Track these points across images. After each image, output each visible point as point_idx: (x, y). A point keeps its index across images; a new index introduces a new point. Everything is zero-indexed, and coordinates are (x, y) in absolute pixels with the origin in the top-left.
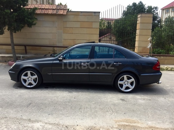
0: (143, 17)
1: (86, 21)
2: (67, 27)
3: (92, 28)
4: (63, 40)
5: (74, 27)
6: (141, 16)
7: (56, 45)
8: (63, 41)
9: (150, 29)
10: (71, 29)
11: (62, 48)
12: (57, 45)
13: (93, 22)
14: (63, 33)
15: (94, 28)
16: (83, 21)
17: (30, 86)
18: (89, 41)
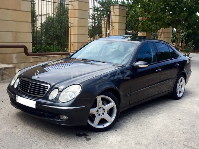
0: (80, 1)
3: (20, 11)
15: (24, 11)
17: (103, 125)
18: (16, 34)
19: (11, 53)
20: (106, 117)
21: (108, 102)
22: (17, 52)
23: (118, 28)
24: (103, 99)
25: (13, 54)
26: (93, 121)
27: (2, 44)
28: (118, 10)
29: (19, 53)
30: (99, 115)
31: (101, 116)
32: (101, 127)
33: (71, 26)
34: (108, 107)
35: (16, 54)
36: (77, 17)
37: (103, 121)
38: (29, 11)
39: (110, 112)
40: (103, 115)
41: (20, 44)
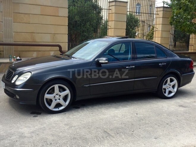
0: (117, 6)
1: (50, 5)
2: (19, 13)
3: (59, 16)
4: (13, 33)
5: (32, 13)
6: (115, 4)
7: (2, 42)
8: (13, 35)
9: (124, 22)
10: (26, 16)
11: (13, 46)
12: (4, 42)
13: (59, 7)
14: (14, 22)
15: (61, 16)
16: (44, 5)
17: (59, 109)
18: (54, 35)
19: (49, 51)
20: (62, 102)
21: (64, 90)
22: (54, 50)
23: (161, 30)
24: (60, 87)
25: (51, 52)
26: (50, 105)
27: (42, 43)
28: (162, 12)
29: (56, 51)
30: (56, 100)
31: (57, 101)
32: (57, 110)
33: (109, 29)
34: (63, 94)
35: (53, 52)
36: (114, 20)
37: (58, 105)
38: (66, 16)
39: (65, 99)
40: (58, 100)
41: (57, 44)
